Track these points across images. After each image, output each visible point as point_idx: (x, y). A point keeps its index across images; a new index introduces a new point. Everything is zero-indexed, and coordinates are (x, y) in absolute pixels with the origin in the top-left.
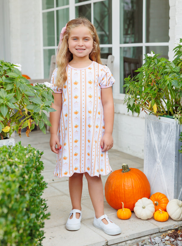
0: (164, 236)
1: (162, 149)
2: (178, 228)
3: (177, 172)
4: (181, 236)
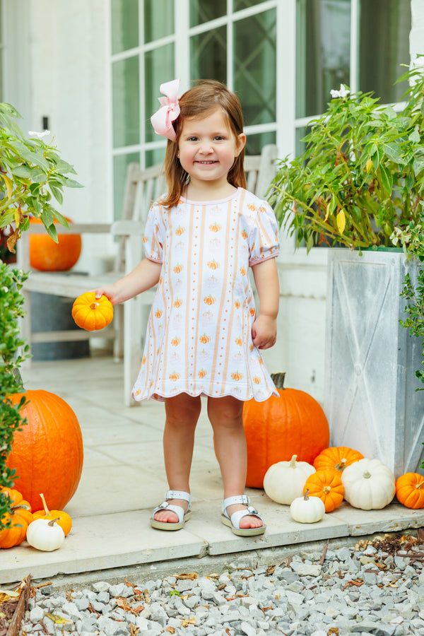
0: (361, 546)
1: (366, 335)
2: (403, 530)
3: (404, 391)
4: (409, 547)
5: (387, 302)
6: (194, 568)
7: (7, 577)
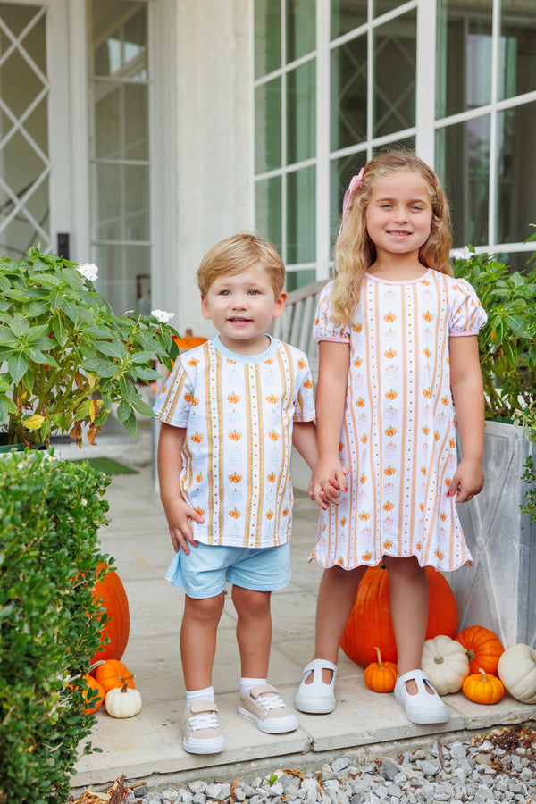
0: (477, 740)
1: (489, 510)
2: (523, 722)
3: (527, 572)
4: (528, 744)
5: (510, 477)
6: (297, 765)
7: (99, 777)
